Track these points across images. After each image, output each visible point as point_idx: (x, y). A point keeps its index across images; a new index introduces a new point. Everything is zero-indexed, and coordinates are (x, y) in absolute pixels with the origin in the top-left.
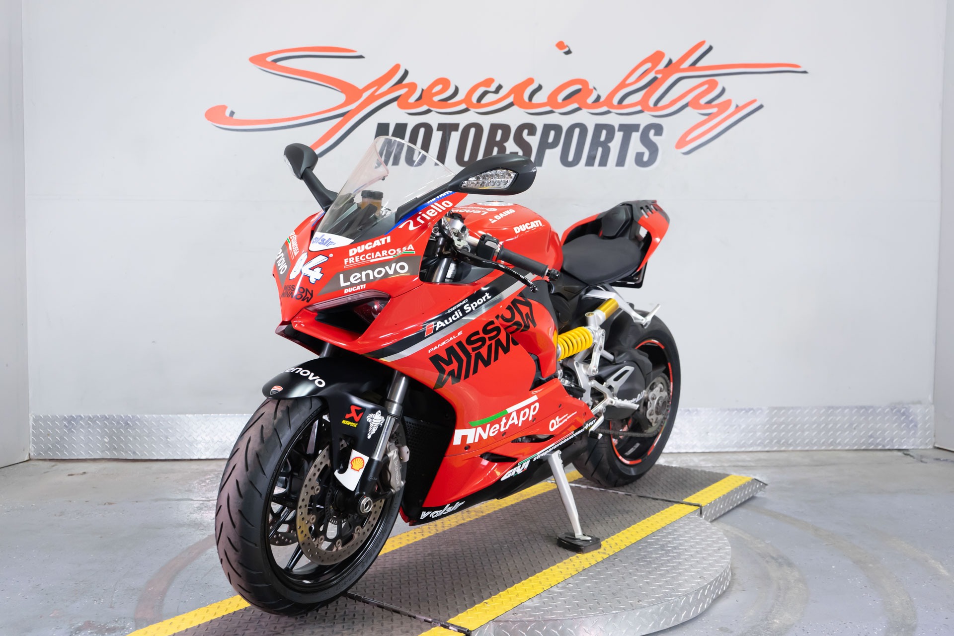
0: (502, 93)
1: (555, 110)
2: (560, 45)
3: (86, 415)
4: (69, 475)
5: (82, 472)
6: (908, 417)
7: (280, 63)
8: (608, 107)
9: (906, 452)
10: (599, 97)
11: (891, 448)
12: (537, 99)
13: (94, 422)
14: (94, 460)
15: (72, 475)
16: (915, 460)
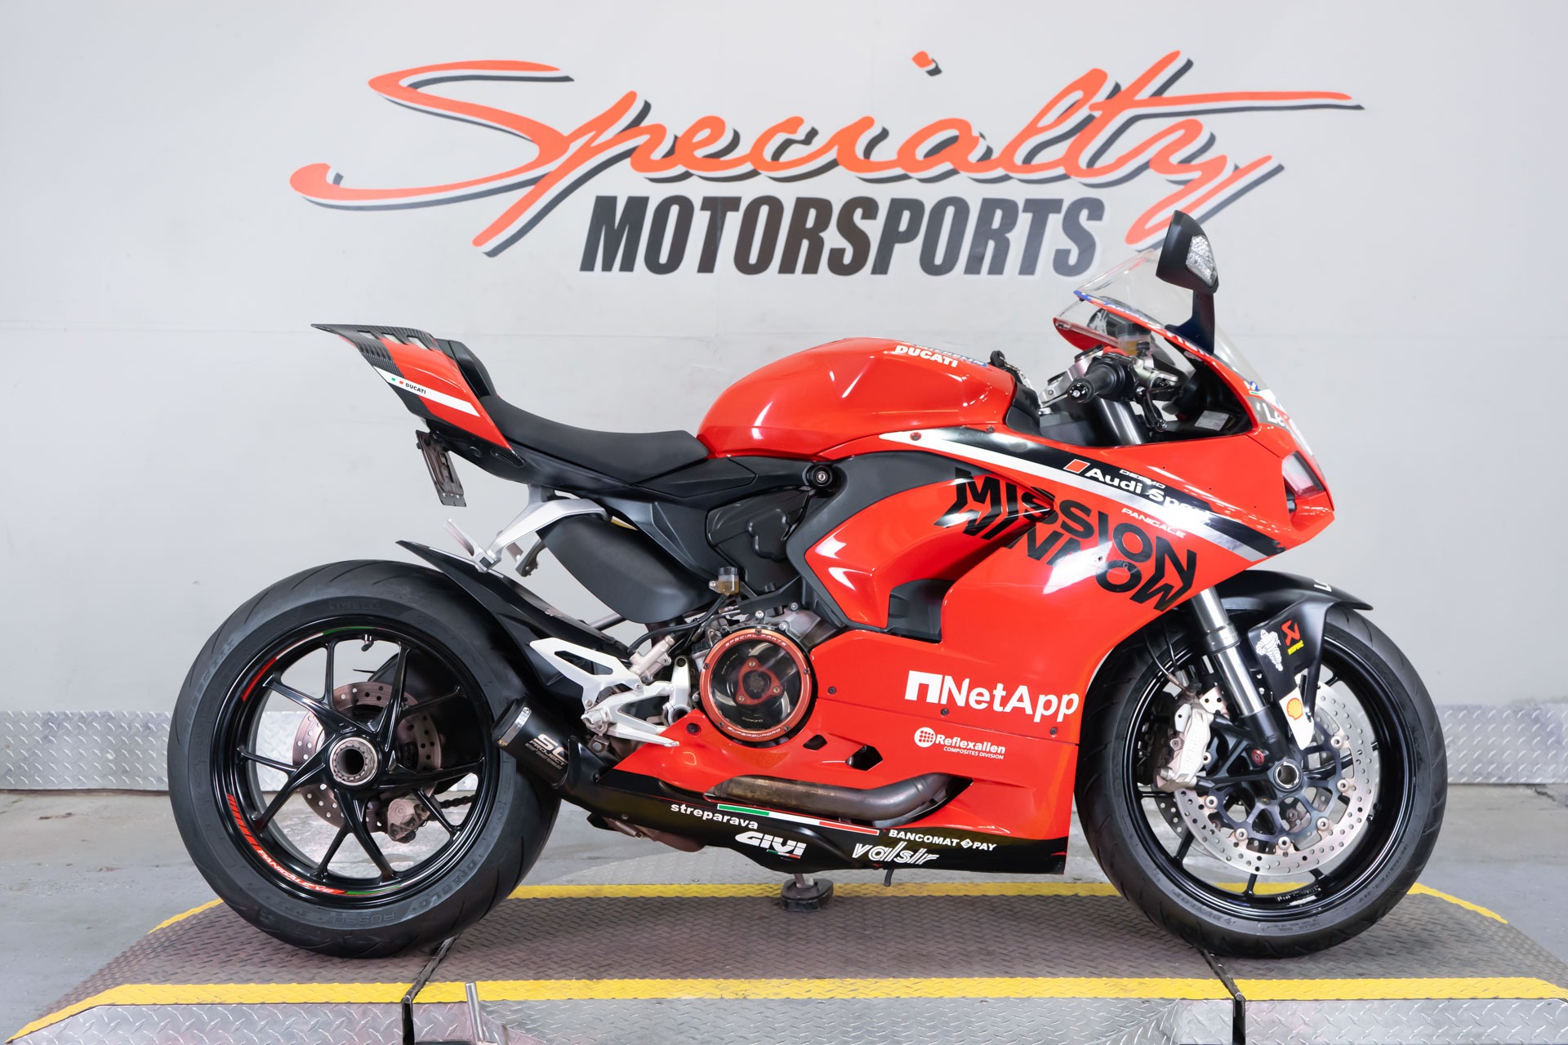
0: (818, 143)
1: (911, 174)
2: (921, 59)
3: (75, 711)
4: (42, 818)
5: (64, 813)
6: (1544, 726)
7: (423, 90)
8: (1006, 169)
9: (1539, 789)
10: (989, 151)
11: (1514, 781)
12: (878, 155)
13: (89, 725)
14: (89, 792)
15: (47, 818)
16: (1555, 803)
